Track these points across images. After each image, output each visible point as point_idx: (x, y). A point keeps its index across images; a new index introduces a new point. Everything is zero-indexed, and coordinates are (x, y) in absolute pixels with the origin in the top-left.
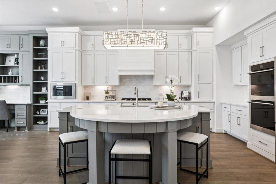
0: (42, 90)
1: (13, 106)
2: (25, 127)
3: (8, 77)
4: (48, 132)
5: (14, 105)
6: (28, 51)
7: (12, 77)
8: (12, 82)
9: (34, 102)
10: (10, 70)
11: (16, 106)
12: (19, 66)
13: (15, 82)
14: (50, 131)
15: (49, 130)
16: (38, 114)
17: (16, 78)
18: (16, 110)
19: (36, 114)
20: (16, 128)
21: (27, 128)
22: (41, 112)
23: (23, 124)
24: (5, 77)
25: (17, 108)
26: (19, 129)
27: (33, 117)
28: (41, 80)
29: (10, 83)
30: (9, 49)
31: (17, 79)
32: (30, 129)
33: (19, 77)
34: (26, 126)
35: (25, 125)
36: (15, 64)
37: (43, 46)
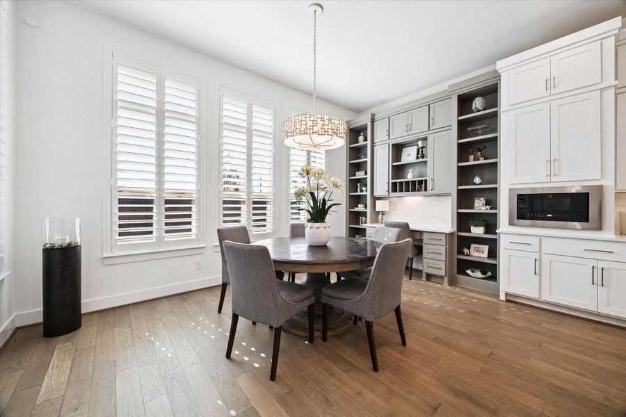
0: (476, 205)
1: (419, 234)
2: (442, 277)
3: (407, 183)
4: (502, 301)
5: (421, 232)
6: (448, 128)
7: (414, 182)
8: (414, 190)
9: (459, 229)
10: (410, 170)
11: (425, 234)
12: (426, 161)
13: (419, 190)
14: (508, 301)
15: (503, 297)
16: (467, 255)
17: (420, 182)
18: (424, 241)
19: (463, 253)
20: (424, 275)
21: (446, 279)
22: (472, 250)
23: (438, 270)
24: (401, 183)
25: (426, 238)
26: (429, 277)
27: (458, 259)
28: (475, 184)
29: (410, 193)
30: (410, 133)
31: (423, 185)
32: (452, 282)
33: (426, 181)
34: (444, 275)
35: (442, 273)
36: (418, 158)
37: (479, 111)
